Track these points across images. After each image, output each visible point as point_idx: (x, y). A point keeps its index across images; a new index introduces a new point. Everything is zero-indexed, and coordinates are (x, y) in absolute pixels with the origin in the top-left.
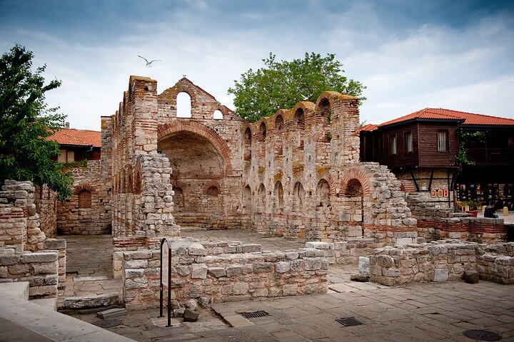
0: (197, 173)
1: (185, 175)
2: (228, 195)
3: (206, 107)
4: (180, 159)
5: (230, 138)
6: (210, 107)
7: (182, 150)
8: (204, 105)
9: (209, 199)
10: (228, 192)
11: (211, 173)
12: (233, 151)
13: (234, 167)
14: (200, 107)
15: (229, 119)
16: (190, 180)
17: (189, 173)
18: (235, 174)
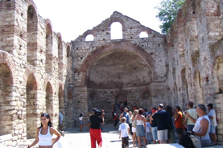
0: (135, 82)
1: (127, 84)
2: (155, 96)
3: (133, 30)
4: (122, 73)
5: (154, 51)
6: (136, 29)
7: (122, 66)
8: (131, 28)
9: (144, 102)
10: (155, 94)
11: (144, 81)
12: (157, 61)
13: (158, 74)
14: (129, 30)
15: (153, 36)
16: (130, 88)
17: (130, 83)
18: (160, 80)
